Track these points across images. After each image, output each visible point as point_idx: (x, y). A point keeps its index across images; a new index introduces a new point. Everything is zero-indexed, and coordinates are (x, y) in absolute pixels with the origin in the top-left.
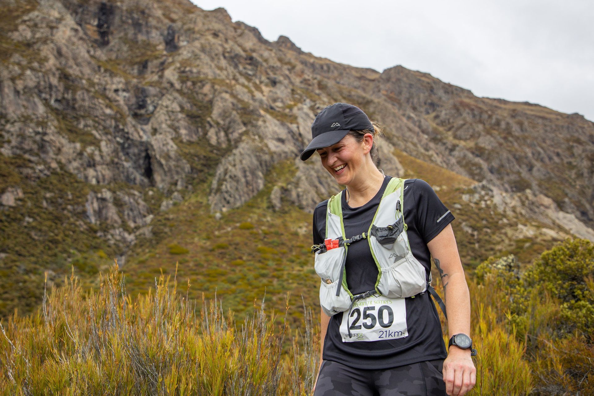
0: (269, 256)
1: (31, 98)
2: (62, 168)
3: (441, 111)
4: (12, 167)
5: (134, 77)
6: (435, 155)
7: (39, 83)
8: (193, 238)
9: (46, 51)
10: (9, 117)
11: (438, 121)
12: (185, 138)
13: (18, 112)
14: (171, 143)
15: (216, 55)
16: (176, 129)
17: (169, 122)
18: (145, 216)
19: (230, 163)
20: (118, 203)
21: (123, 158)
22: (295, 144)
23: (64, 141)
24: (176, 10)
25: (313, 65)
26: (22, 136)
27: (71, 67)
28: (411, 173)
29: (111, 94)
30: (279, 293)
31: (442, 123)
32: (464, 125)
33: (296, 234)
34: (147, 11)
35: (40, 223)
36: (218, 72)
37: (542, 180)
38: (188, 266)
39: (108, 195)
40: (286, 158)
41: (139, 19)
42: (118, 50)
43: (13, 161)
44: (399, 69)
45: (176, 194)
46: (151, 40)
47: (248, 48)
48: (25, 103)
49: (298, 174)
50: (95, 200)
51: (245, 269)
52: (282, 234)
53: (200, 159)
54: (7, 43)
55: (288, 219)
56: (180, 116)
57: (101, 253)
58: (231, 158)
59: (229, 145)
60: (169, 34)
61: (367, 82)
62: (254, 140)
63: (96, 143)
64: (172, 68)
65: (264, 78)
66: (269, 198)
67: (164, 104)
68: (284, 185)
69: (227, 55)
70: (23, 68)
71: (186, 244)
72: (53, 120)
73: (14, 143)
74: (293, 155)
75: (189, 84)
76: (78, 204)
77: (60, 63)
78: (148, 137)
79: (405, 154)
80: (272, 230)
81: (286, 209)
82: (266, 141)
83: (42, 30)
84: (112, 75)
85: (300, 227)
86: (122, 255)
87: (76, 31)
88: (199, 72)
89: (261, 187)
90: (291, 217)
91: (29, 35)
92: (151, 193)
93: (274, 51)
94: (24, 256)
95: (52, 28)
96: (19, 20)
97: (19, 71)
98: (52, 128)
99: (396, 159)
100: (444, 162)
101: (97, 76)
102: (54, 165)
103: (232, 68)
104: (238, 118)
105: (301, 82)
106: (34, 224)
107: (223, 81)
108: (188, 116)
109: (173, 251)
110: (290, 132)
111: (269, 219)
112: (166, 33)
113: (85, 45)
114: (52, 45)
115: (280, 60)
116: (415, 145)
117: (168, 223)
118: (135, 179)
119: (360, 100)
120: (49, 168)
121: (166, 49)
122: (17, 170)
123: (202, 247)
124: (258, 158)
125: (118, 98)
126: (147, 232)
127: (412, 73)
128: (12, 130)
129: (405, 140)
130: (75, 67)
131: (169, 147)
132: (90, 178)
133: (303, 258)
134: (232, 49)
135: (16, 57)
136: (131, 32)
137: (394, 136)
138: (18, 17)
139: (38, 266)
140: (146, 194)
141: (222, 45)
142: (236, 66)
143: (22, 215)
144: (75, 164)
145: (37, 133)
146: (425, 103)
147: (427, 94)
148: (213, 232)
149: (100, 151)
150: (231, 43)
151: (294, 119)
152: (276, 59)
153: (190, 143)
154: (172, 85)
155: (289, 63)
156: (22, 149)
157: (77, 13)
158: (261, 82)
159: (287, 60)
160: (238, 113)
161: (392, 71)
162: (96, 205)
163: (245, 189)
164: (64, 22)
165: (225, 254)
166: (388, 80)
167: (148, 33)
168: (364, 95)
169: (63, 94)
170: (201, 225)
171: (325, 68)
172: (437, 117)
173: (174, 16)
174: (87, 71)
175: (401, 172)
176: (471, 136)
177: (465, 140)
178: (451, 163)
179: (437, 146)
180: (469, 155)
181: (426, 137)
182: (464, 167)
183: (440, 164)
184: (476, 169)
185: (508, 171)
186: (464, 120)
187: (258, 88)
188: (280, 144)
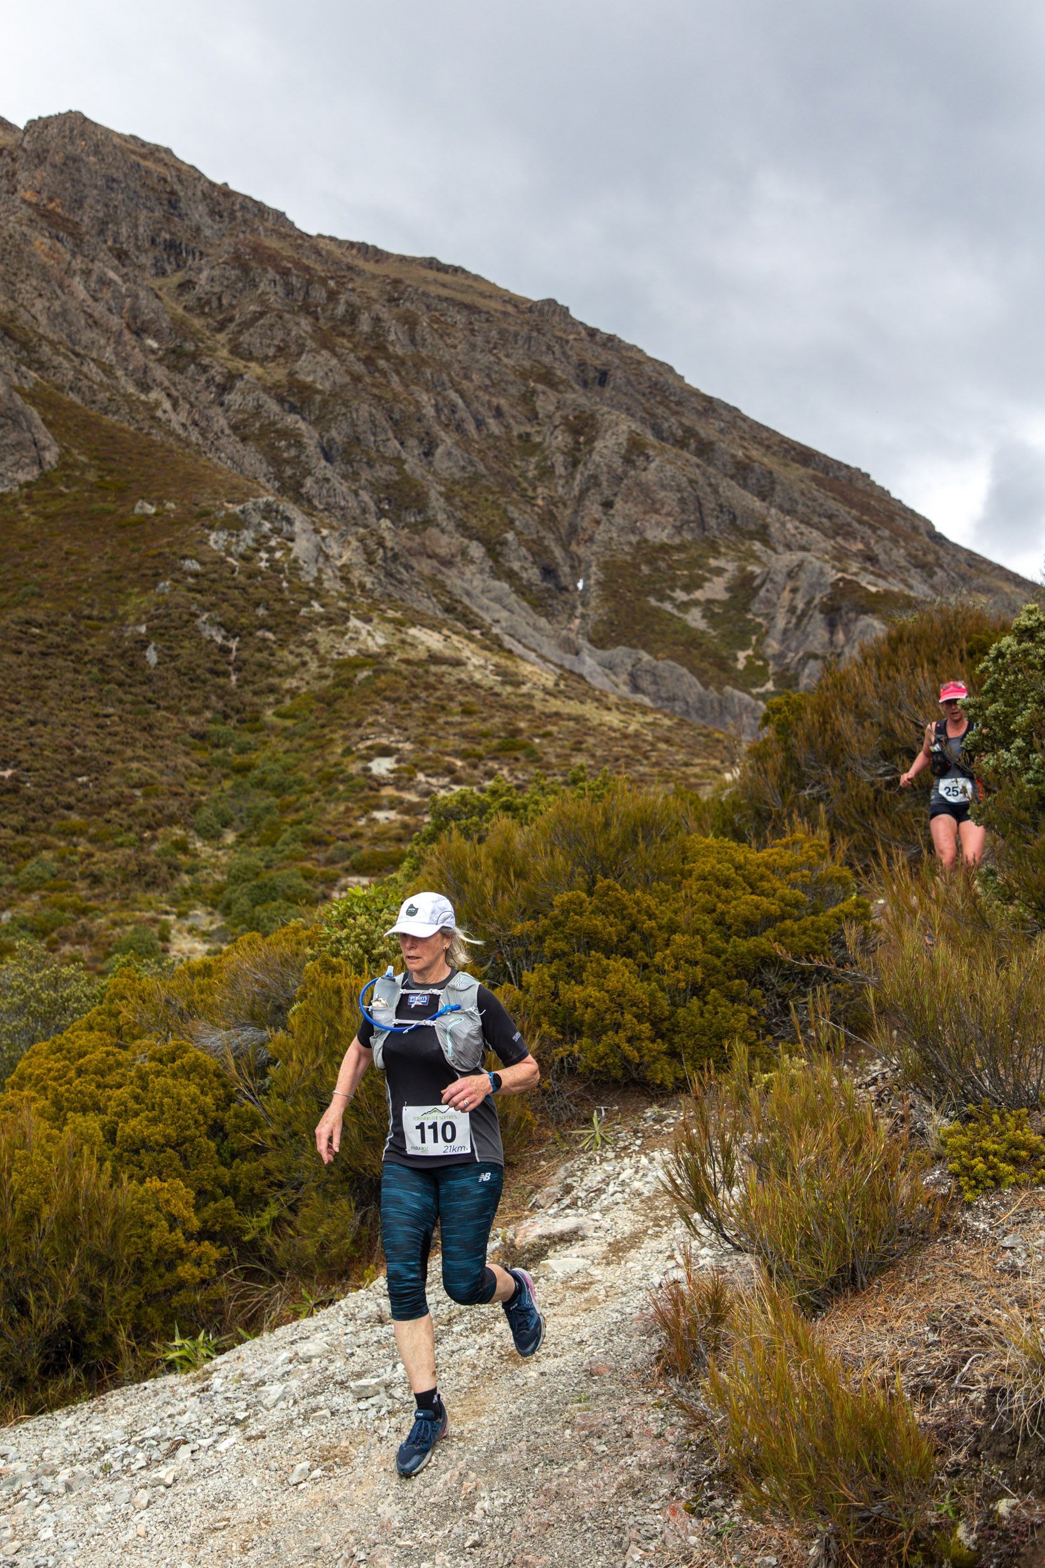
3: (200, 270)
6: (167, 405)
11: (189, 298)
28: (83, 458)
31: (201, 307)
32: (262, 314)
37: (455, 482)
44: (75, 124)
79: (73, 397)
99: (34, 413)
100: (195, 423)
116: (108, 370)
127: (116, 141)
129: (77, 355)
137: (42, 338)
146: (153, 241)
147: (158, 214)
161: (53, 131)
166: (40, 157)
172: (186, 286)
175: (51, 456)
176: (279, 349)
177: (263, 360)
178: (216, 428)
179: (178, 378)
180: (273, 406)
181: (155, 345)
182: (258, 438)
183: (180, 431)
184: (289, 446)
185: (373, 454)
186: (262, 300)
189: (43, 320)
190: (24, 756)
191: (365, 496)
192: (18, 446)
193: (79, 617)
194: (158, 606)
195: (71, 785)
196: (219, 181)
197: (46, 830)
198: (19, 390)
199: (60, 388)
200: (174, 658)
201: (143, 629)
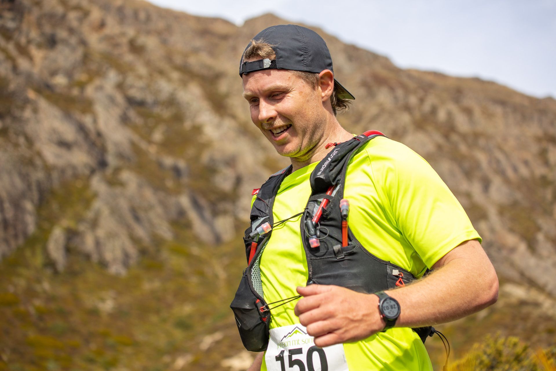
0: (49, 352)
33: (94, 313)
40: (76, 176)
49: (97, 204)
52: (70, 313)
55: (80, 285)
61: (215, 40)
62: (16, 145)
65: (34, 34)
66: (45, 248)
68: (71, 224)
74: (88, 170)
80: (53, 306)
82: (38, 146)
89: (31, 228)
90: (86, 282)
110: (82, 128)
111: (46, 286)
124: (25, 177)
151: (87, 106)
155: (77, 8)
158: (30, 41)
163: (2, 234)
171: (142, 16)
186: (381, 107)
187: (23, 51)
188: (63, 152)
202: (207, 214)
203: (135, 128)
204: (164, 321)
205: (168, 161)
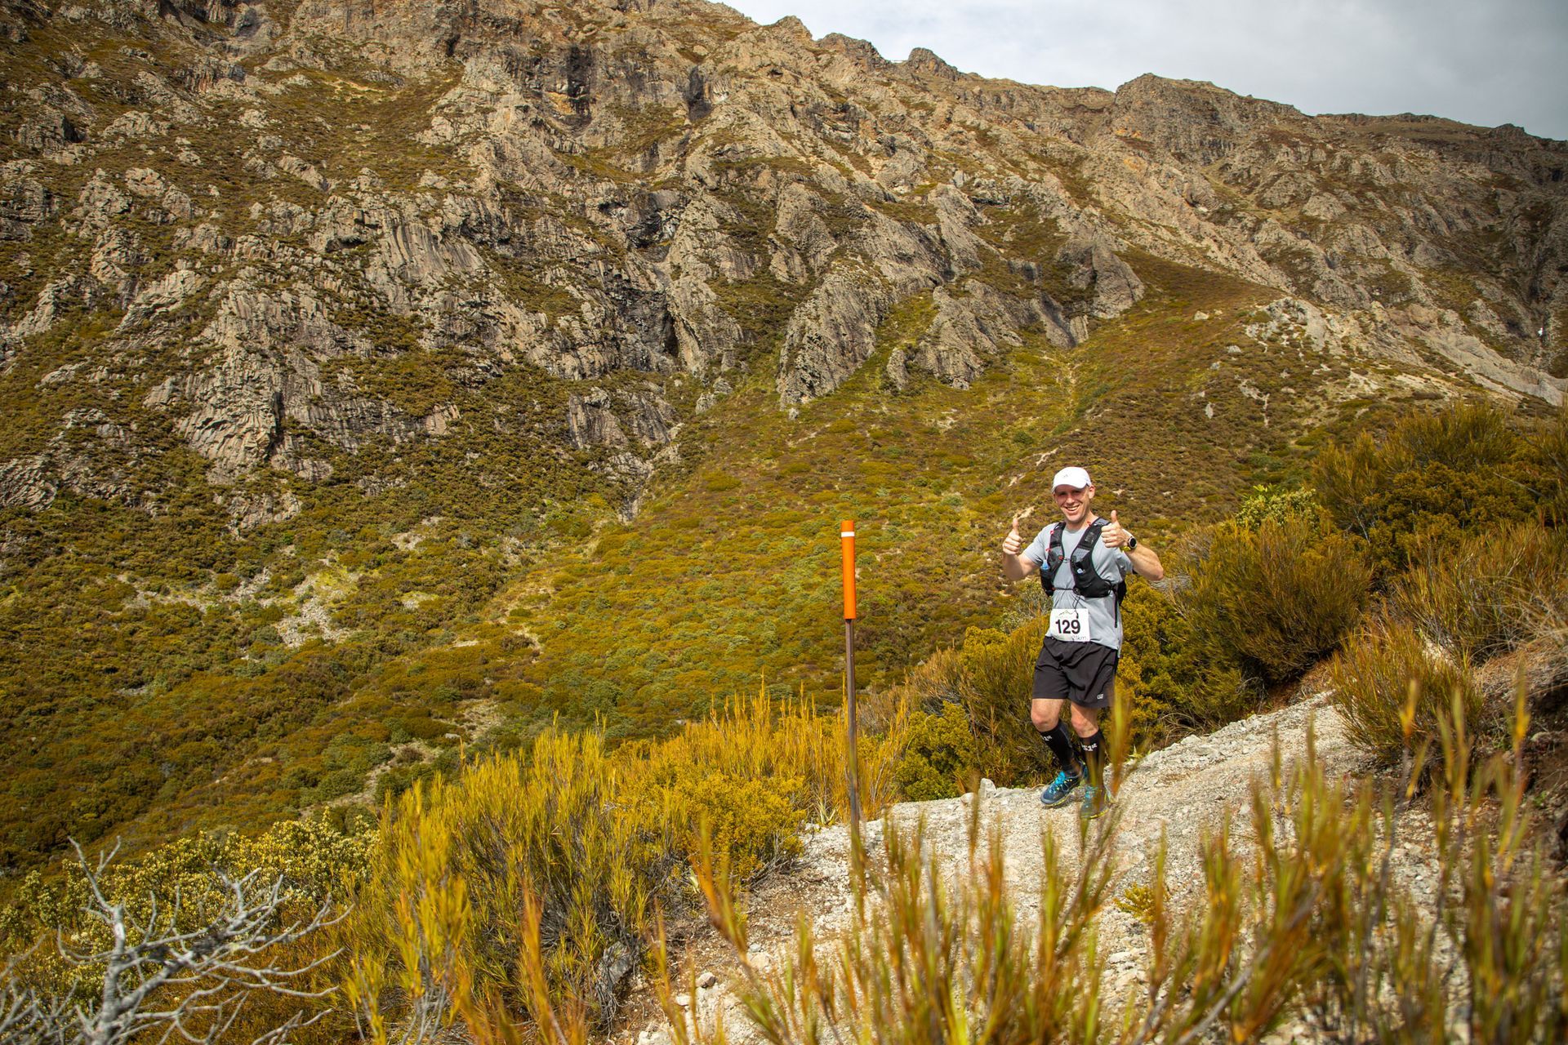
0: (881, 479)
1: (458, 246)
2: (521, 359)
3: (1234, 156)
4: (438, 369)
5: (636, 176)
6: (1214, 247)
7: (468, 216)
8: (748, 458)
9: (478, 155)
10: (425, 283)
11: (1227, 175)
12: (731, 277)
13: (439, 274)
14: (707, 289)
15: (779, 112)
16: (711, 262)
17: (700, 251)
18: (669, 426)
19: (808, 315)
20: (620, 409)
21: (625, 327)
22: (933, 261)
23: (517, 312)
24: (705, 38)
25: (978, 97)
26: (449, 314)
27: (522, 177)
28: (1159, 290)
29: (594, 215)
30: (887, 548)
31: (1236, 180)
32: (1279, 176)
33: (932, 432)
34: (649, 50)
35: (491, 459)
36: (784, 144)
37: (1431, 269)
38: (738, 510)
39: (600, 395)
40: (918, 290)
41: (636, 68)
42: (607, 130)
43: (440, 358)
44: (1149, 82)
45: (719, 379)
46: (661, 101)
47: (841, 89)
48: (448, 256)
49: (939, 318)
50: (580, 408)
51: (835, 506)
52: (908, 435)
53: (759, 311)
54: (415, 153)
55: (920, 405)
56: (719, 236)
57: (597, 499)
58: (809, 305)
59: (812, 278)
60: (691, 85)
61: (1087, 115)
62: (853, 265)
63: (573, 308)
64: (700, 148)
65: (871, 143)
66: (884, 369)
67: (690, 219)
68: (913, 342)
69: (799, 108)
70: (439, 194)
71: (736, 471)
72: (498, 279)
73: (437, 328)
74: (930, 283)
75: (732, 174)
76: (551, 418)
77: (503, 174)
78: (666, 284)
79: (1152, 252)
80: (890, 429)
81: (917, 387)
82: (876, 263)
83: (468, 120)
84: (595, 178)
85: (943, 418)
86: (633, 499)
87: (526, 109)
88: (748, 150)
89: (871, 349)
90: (927, 401)
91: (448, 131)
92: (677, 383)
93: (894, 84)
94: (470, 518)
95: (485, 112)
96: (434, 108)
97: (434, 202)
98: (497, 291)
99: (1128, 267)
100: (1234, 256)
101: (568, 187)
102: (507, 356)
103: (810, 132)
104: (822, 227)
105: (946, 139)
106: (480, 463)
107: (794, 159)
108: (733, 234)
109: (713, 484)
110: (924, 239)
111: (884, 408)
112: (687, 83)
113: (542, 133)
114: (485, 144)
115: (905, 101)
116: (1174, 231)
117: (709, 435)
118: (648, 360)
119: (1066, 157)
120: (499, 363)
121: (690, 116)
122: (446, 374)
123: (764, 473)
124: (862, 298)
125: (608, 221)
126: (671, 453)
127: (1174, 85)
128: (431, 305)
129: (1154, 225)
130: (528, 175)
131: (703, 298)
132: (568, 371)
133: (943, 476)
134: (807, 95)
135: (428, 178)
136: (626, 92)
137: (1131, 218)
138: (432, 102)
139: (491, 532)
140: (670, 386)
141: (788, 93)
142: (818, 127)
143: (461, 448)
144: (542, 350)
145: (474, 305)
146: (1201, 144)
147: (1204, 125)
148: (784, 443)
149: (582, 320)
150: (805, 84)
151: (930, 214)
152: (896, 101)
153: (740, 283)
154: (702, 181)
155: (922, 105)
156: (452, 336)
157: (531, 75)
158: (867, 151)
159: (917, 98)
160: (823, 218)
161: (1134, 89)
162: (581, 417)
163: (839, 359)
164: (504, 98)
165: (804, 481)
166: (1127, 107)
167: (655, 89)
168: (1073, 146)
169: (512, 228)
170: (763, 432)
171: (1004, 100)
172: (1224, 168)
173: (699, 50)
174: (550, 180)
175: (1139, 292)
176: (1292, 197)
177: (1280, 208)
178: (1249, 257)
179: (1221, 228)
180: (1289, 237)
181: (1205, 210)
182: (1279, 260)
183: (1224, 262)
184: (1302, 262)
185: (1366, 258)
186: (1279, 168)
187: (860, 163)
188: (904, 266)
189: (1131, 207)
190: (1127, 481)
191: (1361, 288)
192: (1118, 288)
193: (1160, 390)
194: (1212, 378)
195: (1159, 497)
196: (1245, 95)
197: (1145, 526)
198: (1118, 254)
199: (1144, 248)
200: (1224, 411)
201: (1203, 394)
202: (1061, 316)
203: (983, 232)
204: (1004, 436)
205: (1019, 263)
